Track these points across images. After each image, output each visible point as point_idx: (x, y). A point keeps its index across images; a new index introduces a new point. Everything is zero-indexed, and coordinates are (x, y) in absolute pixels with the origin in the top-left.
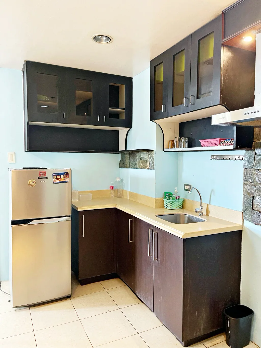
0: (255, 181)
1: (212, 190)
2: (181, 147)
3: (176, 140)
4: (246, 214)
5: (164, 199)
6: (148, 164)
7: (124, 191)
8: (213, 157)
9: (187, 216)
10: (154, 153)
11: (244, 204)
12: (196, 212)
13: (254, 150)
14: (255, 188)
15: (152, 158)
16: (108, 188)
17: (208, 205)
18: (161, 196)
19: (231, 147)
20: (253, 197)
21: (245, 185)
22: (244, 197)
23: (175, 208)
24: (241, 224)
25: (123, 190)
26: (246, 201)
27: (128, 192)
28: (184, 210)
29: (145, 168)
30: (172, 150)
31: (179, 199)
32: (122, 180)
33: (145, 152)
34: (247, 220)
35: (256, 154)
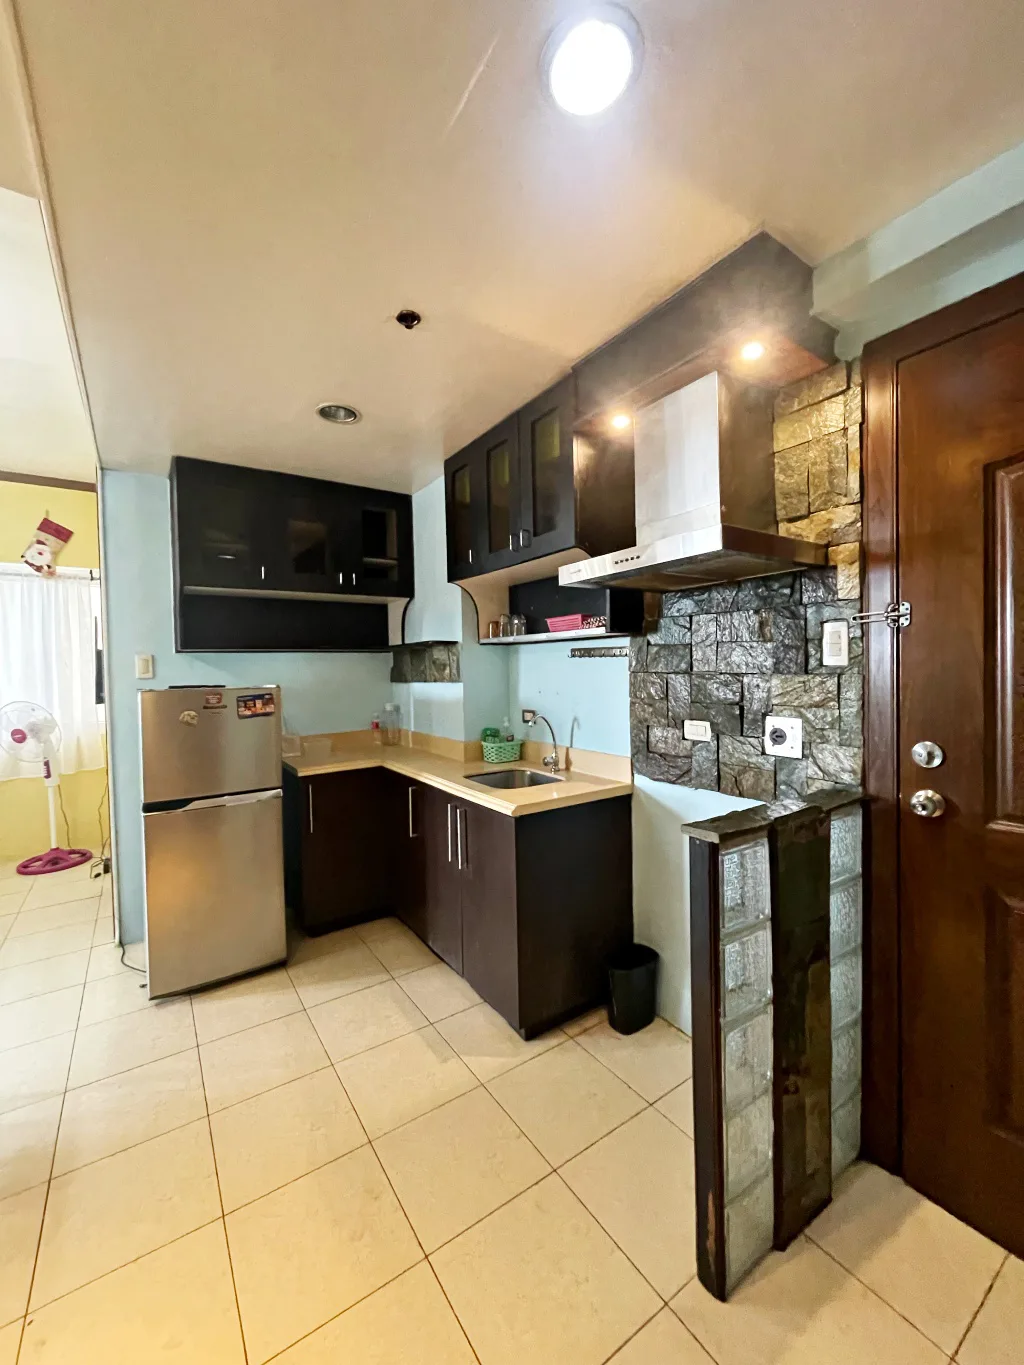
0: (649, 694)
1: (575, 719)
2: (512, 635)
3: (502, 620)
4: (638, 761)
5: (483, 743)
6: (447, 671)
7: (402, 733)
8: (574, 653)
9: (529, 773)
10: (460, 648)
11: (632, 741)
12: (546, 764)
13: (645, 635)
14: (651, 710)
15: (455, 658)
16: (368, 727)
17: (567, 749)
18: (476, 735)
19: (602, 631)
20: (648, 727)
21: (632, 704)
22: (633, 728)
23: (505, 760)
24: (629, 782)
25: (400, 731)
26: (636, 735)
27: (410, 733)
28: (523, 762)
29: (442, 680)
30: (495, 640)
31: (512, 740)
32: (397, 709)
33: (441, 648)
34: (640, 773)
35: (649, 643)
